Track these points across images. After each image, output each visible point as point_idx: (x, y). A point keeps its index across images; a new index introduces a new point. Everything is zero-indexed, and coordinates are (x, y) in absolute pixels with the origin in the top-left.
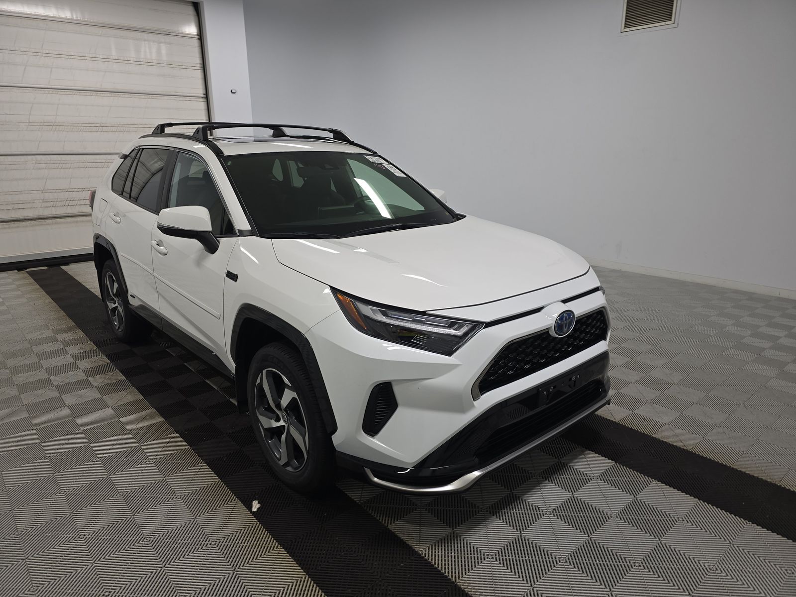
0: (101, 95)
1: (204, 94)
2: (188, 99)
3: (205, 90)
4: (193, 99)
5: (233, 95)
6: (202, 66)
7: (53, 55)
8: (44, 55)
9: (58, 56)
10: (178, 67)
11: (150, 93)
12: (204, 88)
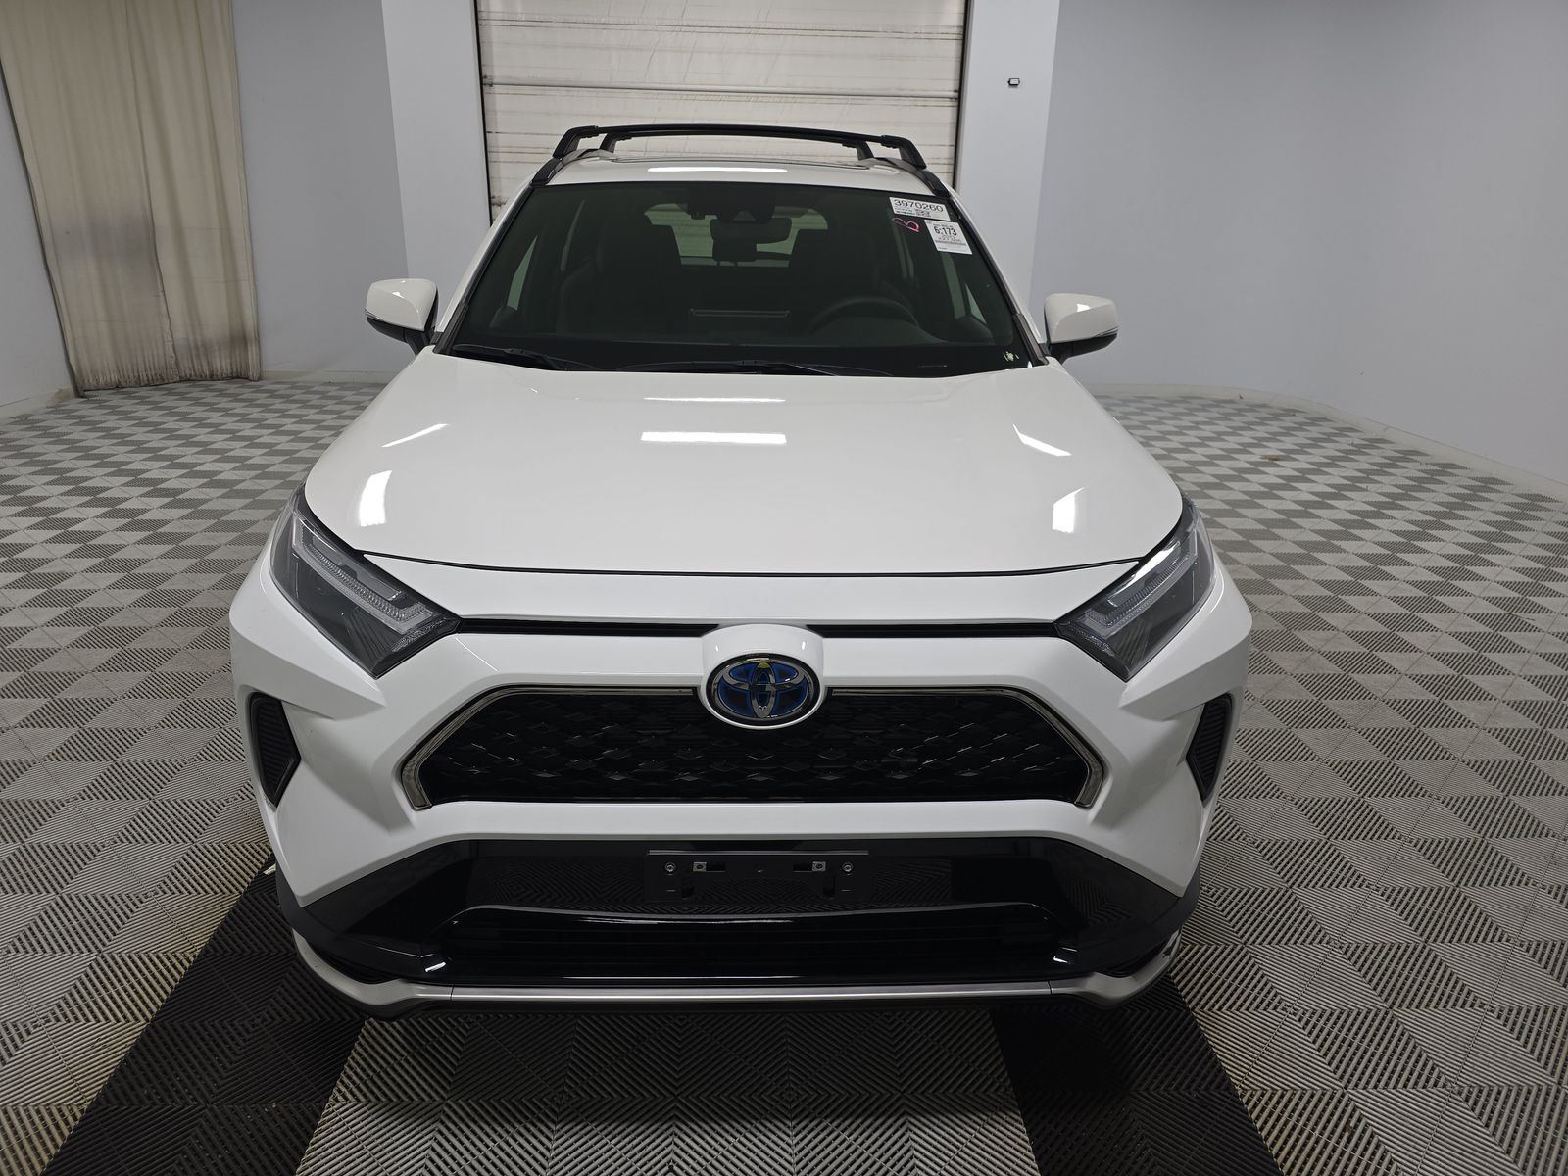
0: (765, 99)
1: (955, 91)
2: (920, 102)
3: (958, 83)
4: (931, 102)
5: (1013, 90)
6: (962, 30)
7: (697, 29)
8: (684, 29)
9: (705, 30)
10: (912, 36)
11: (850, 92)
12: (958, 78)
